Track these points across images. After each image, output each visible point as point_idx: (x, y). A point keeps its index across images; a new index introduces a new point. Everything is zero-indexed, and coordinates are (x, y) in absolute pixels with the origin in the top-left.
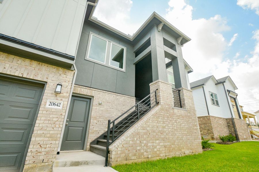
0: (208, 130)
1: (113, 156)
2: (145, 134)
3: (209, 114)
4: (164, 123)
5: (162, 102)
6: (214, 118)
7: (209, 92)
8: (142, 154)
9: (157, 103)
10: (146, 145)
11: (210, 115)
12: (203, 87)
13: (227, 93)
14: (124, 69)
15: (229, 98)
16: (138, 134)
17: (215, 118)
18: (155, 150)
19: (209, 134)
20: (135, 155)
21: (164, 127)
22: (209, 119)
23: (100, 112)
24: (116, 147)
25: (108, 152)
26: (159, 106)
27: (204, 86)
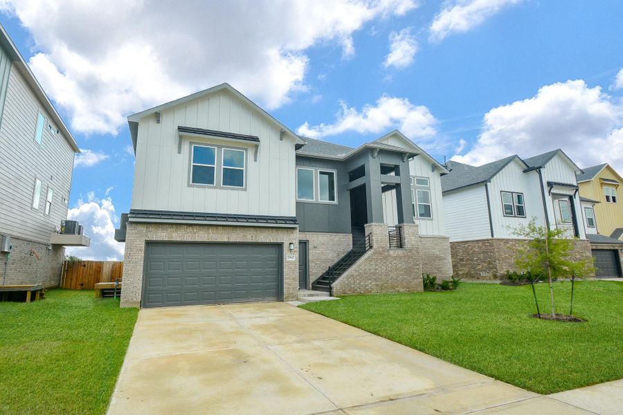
0: (490, 263)
1: (334, 290)
2: (358, 275)
3: (492, 236)
4: (376, 265)
5: (375, 246)
6: (502, 243)
7: (501, 191)
8: (356, 290)
9: (371, 247)
10: (359, 284)
11: (495, 237)
12: (486, 186)
13: (546, 189)
14: (336, 202)
15: (549, 198)
16: (352, 276)
17: (507, 241)
18: (367, 287)
19: (490, 269)
20: (350, 290)
21: (376, 269)
22: (491, 245)
23: (317, 255)
24: (336, 285)
25: (331, 288)
26: (372, 250)
27: (488, 184)
